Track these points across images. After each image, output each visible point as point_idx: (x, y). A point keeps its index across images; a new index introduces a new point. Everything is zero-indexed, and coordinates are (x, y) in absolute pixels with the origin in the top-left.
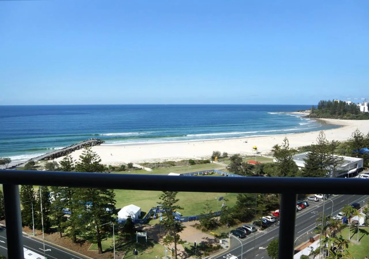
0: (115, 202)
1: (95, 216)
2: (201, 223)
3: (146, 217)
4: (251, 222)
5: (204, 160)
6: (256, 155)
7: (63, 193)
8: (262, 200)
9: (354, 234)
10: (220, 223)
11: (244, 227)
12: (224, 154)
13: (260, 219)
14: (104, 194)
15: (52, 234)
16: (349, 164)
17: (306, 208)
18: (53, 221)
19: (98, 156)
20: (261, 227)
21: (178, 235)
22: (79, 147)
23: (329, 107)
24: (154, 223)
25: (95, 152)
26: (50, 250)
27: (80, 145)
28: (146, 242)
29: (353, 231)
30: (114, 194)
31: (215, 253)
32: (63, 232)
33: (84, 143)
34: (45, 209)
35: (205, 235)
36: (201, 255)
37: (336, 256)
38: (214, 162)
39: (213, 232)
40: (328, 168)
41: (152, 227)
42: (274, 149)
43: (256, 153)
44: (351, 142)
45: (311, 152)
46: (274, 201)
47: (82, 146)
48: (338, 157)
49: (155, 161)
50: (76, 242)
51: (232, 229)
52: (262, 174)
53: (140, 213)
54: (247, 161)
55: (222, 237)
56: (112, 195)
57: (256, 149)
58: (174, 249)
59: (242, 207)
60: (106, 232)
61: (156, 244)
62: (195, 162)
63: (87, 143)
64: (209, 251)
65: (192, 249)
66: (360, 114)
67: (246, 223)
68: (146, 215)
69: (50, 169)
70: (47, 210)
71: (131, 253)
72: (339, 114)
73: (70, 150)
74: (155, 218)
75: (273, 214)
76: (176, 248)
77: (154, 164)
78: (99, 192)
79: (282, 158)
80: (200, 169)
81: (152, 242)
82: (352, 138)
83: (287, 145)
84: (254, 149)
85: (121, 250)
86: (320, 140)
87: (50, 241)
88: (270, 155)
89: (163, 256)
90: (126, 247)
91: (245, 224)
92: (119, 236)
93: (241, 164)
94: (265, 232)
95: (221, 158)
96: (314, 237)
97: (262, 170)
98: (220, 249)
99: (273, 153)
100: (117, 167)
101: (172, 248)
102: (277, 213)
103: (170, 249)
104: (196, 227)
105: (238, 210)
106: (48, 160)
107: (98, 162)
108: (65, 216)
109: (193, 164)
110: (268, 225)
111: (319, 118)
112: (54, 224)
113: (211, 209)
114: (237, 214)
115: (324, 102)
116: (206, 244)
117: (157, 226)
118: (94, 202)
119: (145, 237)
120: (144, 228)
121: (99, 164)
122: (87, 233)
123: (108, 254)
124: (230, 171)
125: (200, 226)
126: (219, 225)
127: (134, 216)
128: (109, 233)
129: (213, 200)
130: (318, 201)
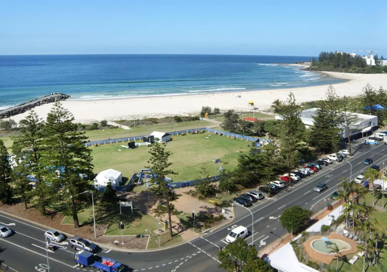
0: (92, 167)
1: (70, 184)
2: (197, 190)
3: (129, 184)
4: (256, 187)
5: (192, 116)
6: (254, 111)
7: (28, 157)
8: (268, 163)
9: (378, 199)
10: (219, 189)
11: (249, 193)
12: (215, 110)
13: (268, 185)
14: (78, 157)
15: (15, 205)
16: (363, 121)
17: (319, 171)
18: (15, 189)
19: (71, 113)
20: (269, 193)
21: (171, 204)
22: (39, 102)
23: (332, 59)
24: (138, 190)
25: (67, 109)
26: (14, 224)
27: (41, 100)
28: (132, 212)
29: (377, 196)
30: (91, 157)
31: (217, 224)
32: (29, 203)
33: (45, 98)
34: (4, 176)
35: (202, 203)
36: (201, 228)
37: (365, 226)
38: (204, 119)
39: (212, 200)
40: (340, 126)
41: (138, 195)
42: (274, 105)
43: (252, 108)
44: (362, 98)
45: (320, 109)
46: (281, 164)
47: (43, 102)
48: (351, 114)
49: (133, 118)
50: (46, 215)
51: (234, 196)
52: (263, 133)
53: (121, 179)
54: (245, 118)
55: (224, 206)
56: (88, 159)
57: (252, 104)
58: (168, 220)
59: (245, 171)
60: (81, 201)
61: (145, 215)
62: (182, 118)
63: (49, 98)
64: (210, 223)
65: (188, 220)
66: (367, 68)
67: (250, 188)
68: (129, 181)
69: (6, 128)
70: (7, 177)
71: (115, 226)
72: (344, 67)
73: (28, 106)
74: (139, 185)
75: (281, 179)
76: (170, 219)
77: (133, 121)
78: (73, 156)
79: (288, 115)
80: (188, 127)
81: (140, 212)
82: (363, 93)
83: (293, 101)
84: (250, 105)
85: (102, 223)
86: (329, 96)
87: (13, 214)
88: (269, 111)
89: (154, 230)
90: (108, 219)
91: (250, 190)
92: (98, 207)
93: (237, 122)
94: (274, 199)
95: (213, 114)
96: (332, 204)
97: (262, 128)
98: (223, 220)
99: (274, 109)
100: (88, 126)
101: (166, 219)
102: (286, 177)
103: (163, 221)
104: (191, 194)
105: (240, 174)
106: (3, 118)
107: (71, 120)
108: (30, 183)
109: (179, 121)
110: (277, 191)
111: (321, 70)
112: (17, 194)
113: (208, 173)
114: (239, 179)
115: (325, 53)
116: (205, 214)
117: (143, 193)
118: (68, 167)
119: (131, 207)
120: (128, 197)
121: (71, 123)
122: (58, 204)
123: (86, 228)
124: (225, 129)
125: (196, 193)
126: (219, 192)
127: (114, 182)
128: (85, 203)
129: (208, 163)
130: (332, 163)
